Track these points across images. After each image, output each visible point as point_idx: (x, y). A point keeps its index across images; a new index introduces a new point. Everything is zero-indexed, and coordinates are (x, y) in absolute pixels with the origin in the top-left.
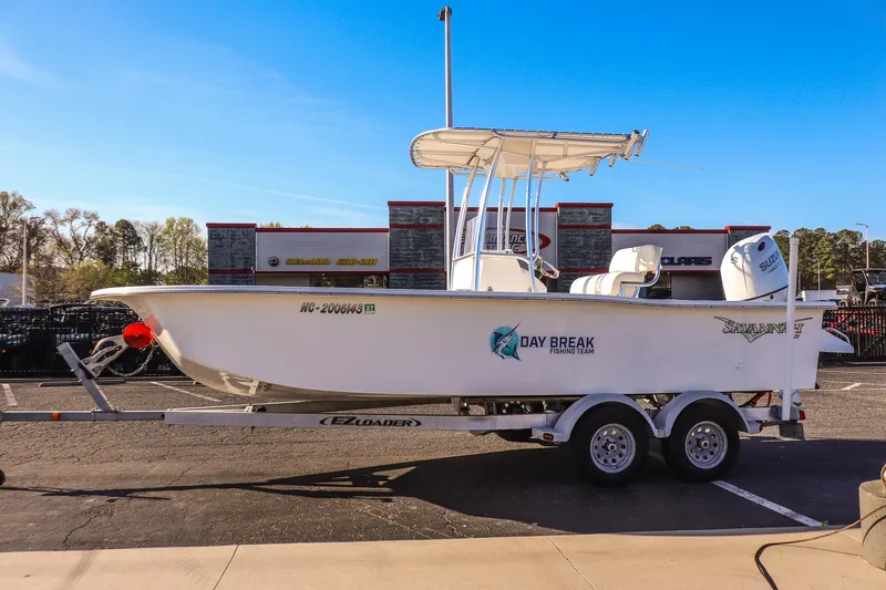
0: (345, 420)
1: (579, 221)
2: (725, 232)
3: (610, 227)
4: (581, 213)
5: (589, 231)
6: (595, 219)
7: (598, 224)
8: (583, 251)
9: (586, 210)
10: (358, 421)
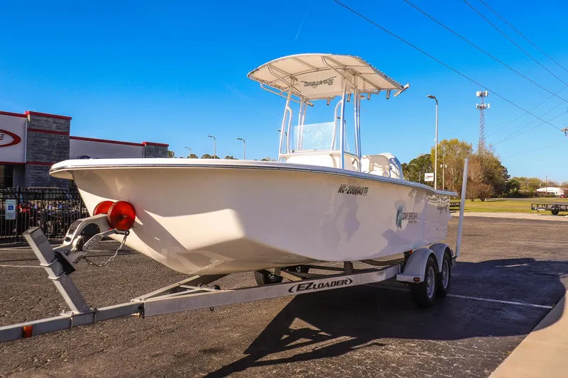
0: (306, 286)
1: (45, 126)
2: (143, 145)
3: (68, 133)
4: (46, 121)
5: (53, 135)
6: (58, 127)
7: (60, 131)
8: (47, 149)
9: (50, 119)
10: (315, 285)
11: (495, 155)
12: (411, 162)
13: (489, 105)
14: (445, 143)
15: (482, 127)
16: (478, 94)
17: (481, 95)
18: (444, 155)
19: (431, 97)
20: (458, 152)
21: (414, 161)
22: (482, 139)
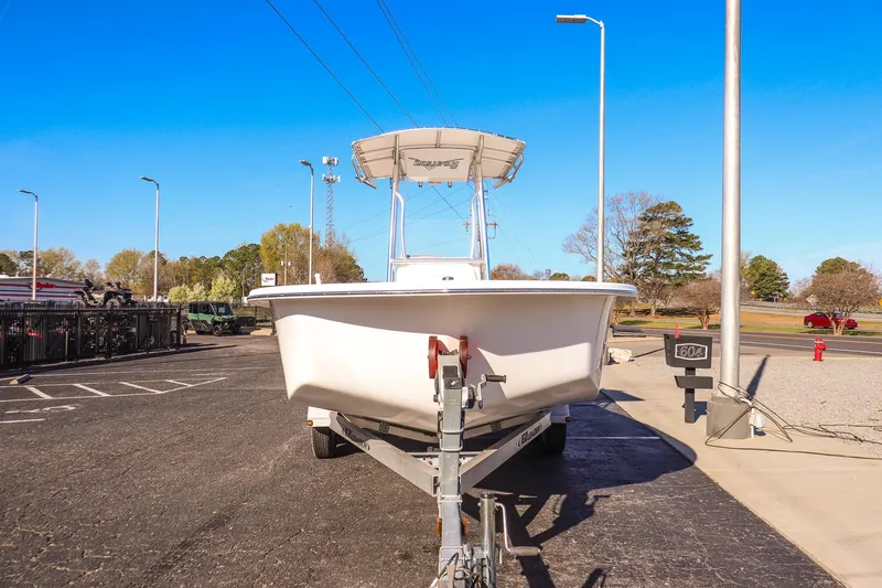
11: (350, 250)
12: (226, 256)
13: (339, 178)
14: (282, 228)
15: (330, 208)
16: (325, 160)
17: (329, 163)
18: (280, 247)
19: (305, 163)
20: (301, 243)
21: (231, 253)
22: (330, 225)
